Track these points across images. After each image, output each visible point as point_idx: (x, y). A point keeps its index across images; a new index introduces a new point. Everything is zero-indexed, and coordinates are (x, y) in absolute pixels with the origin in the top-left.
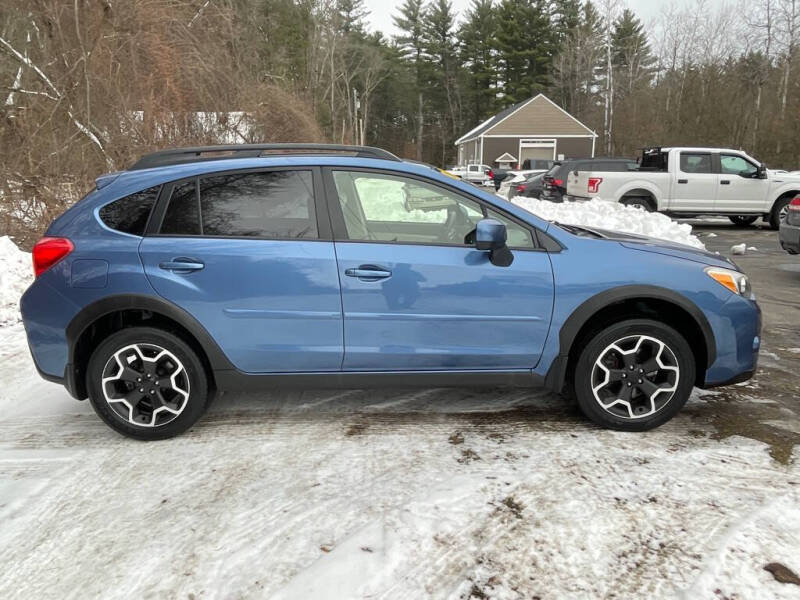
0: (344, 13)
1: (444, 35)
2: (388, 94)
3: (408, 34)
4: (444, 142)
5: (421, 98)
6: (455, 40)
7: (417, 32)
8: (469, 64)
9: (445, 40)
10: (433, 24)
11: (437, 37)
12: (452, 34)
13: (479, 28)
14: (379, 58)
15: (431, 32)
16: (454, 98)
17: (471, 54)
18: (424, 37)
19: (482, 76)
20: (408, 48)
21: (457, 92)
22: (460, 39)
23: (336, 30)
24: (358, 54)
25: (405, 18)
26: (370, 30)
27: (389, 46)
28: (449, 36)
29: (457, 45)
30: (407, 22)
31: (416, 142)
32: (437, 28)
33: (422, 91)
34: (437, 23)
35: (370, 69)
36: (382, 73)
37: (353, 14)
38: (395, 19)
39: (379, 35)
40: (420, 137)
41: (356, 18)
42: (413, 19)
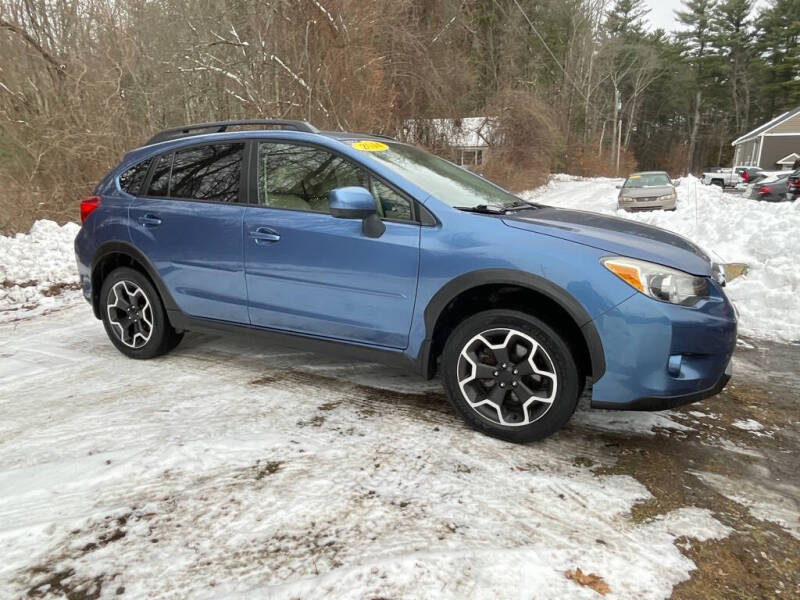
0: (621, 15)
1: (738, 24)
2: (663, 93)
3: (692, 28)
4: (722, 143)
5: (699, 96)
6: (751, 29)
7: (703, 25)
8: (766, 55)
9: (738, 30)
10: (726, 14)
11: (728, 28)
12: (749, 23)
13: (784, 12)
14: (654, 57)
15: (721, 23)
16: (742, 95)
17: (769, 43)
18: (711, 29)
19: (780, 67)
20: (691, 43)
21: (746, 87)
22: (758, 27)
23: (612, 33)
24: (631, 55)
25: (690, 12)
26: (649, 28)
27: (671, 43)
28: (744, 25)
29: (754, 34)
30: (691, 16)
31: (689, 143)
32: (730, 18)
33: (701, 89)
34: (730, 12)
35: (641, 69)
36: (656, 71)
37: (631, 13)
38: (679, 14)
39: (660, 33)
40: (693, 138)
41: (634, 18)
42: (700, 11)
